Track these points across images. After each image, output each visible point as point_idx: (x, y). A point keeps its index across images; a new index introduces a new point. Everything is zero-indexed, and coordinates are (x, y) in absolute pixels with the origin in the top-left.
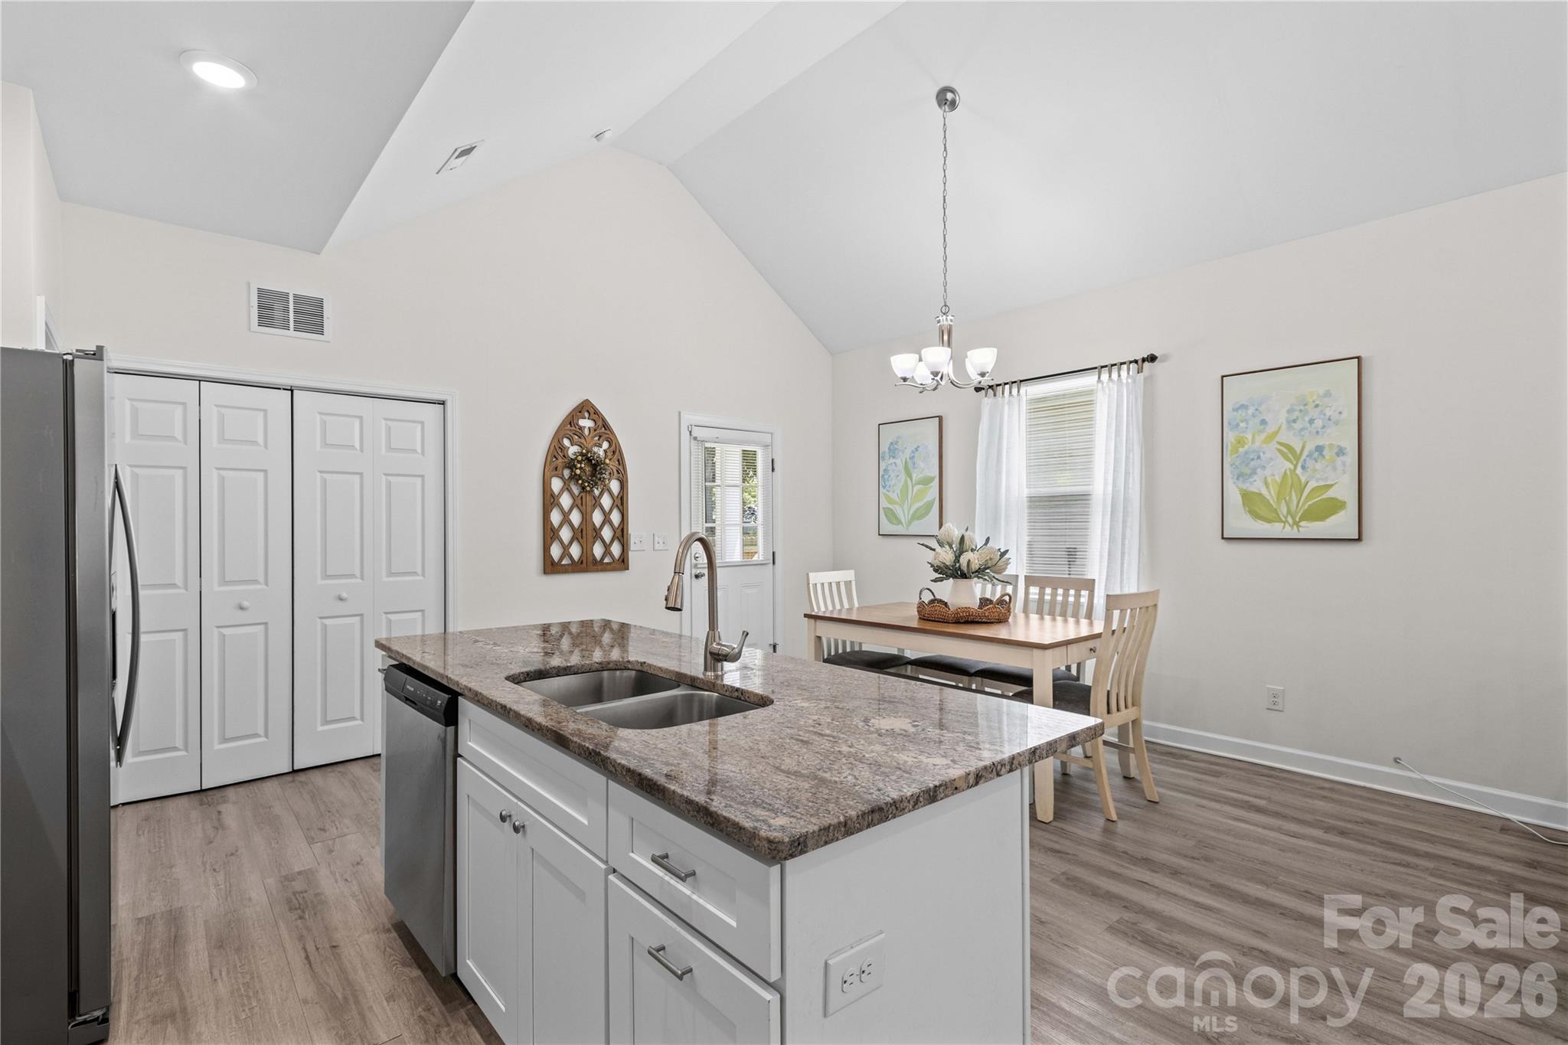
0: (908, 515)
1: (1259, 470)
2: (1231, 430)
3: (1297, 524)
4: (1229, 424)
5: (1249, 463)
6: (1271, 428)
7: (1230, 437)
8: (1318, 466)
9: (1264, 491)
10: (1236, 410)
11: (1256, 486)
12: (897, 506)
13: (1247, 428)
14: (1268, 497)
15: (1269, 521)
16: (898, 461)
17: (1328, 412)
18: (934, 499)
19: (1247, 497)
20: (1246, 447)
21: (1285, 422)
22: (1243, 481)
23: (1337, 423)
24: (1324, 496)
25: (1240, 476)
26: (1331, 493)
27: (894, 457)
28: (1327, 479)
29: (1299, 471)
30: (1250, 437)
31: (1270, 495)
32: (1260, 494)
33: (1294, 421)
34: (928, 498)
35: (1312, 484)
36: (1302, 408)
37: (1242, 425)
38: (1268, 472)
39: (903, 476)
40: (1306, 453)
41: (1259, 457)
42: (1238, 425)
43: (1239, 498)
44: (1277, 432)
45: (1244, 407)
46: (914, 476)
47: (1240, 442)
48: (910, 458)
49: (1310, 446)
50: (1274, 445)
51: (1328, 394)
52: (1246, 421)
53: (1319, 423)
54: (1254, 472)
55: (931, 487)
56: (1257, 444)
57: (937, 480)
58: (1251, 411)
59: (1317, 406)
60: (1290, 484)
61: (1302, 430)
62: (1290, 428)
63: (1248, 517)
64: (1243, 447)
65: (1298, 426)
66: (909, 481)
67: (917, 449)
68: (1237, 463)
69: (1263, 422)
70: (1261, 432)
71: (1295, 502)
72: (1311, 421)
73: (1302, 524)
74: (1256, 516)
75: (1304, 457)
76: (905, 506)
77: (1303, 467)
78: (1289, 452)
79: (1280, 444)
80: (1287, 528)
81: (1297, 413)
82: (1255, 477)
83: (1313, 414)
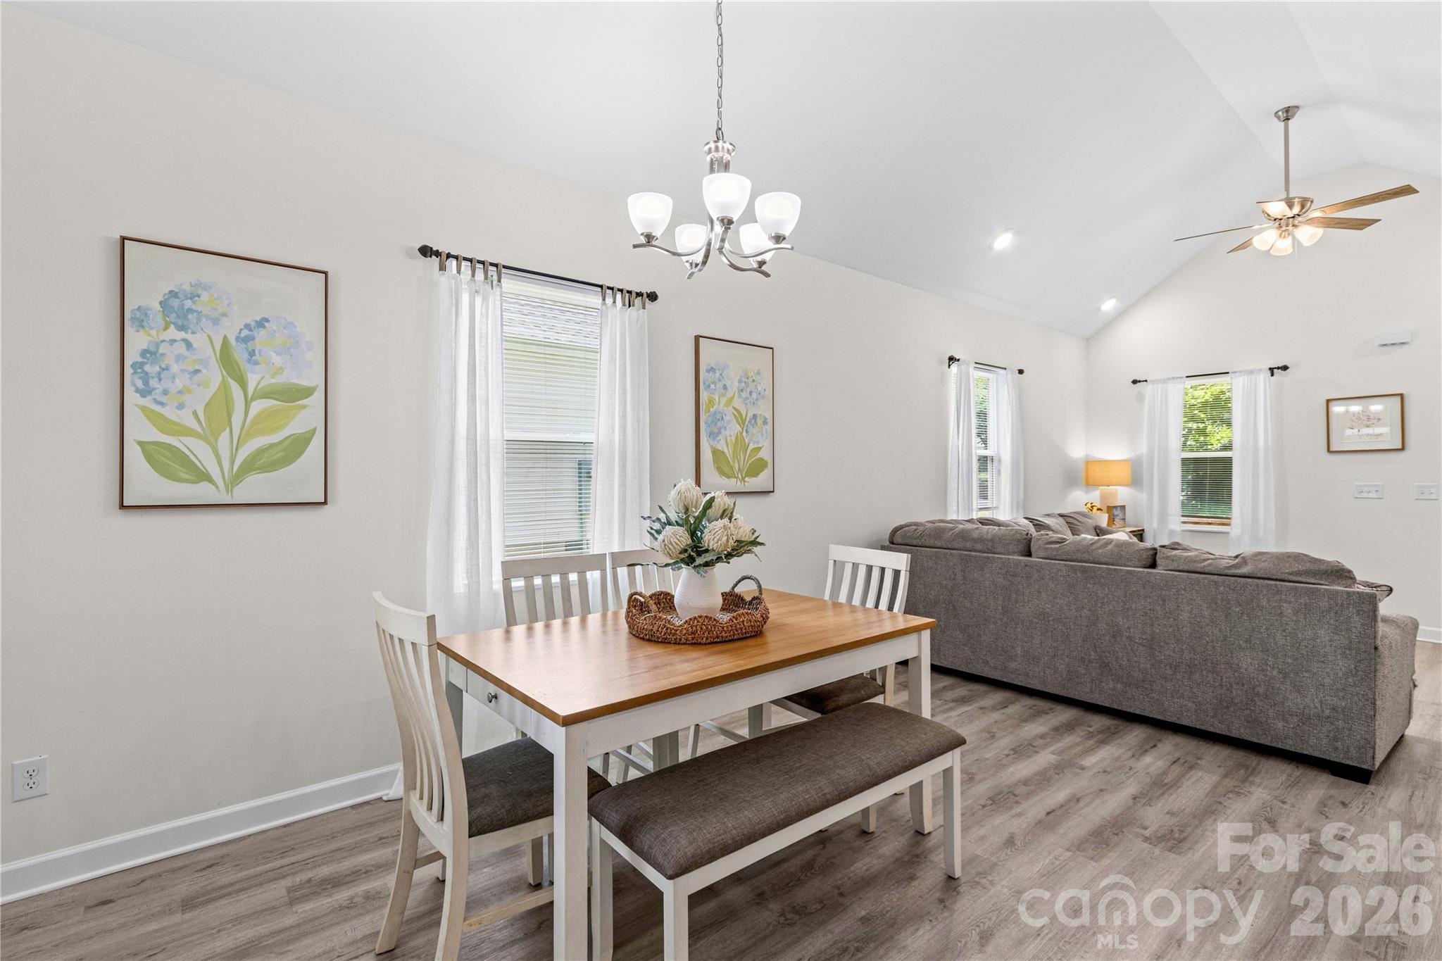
0: (232, 463)
1: (722, 430)
2: (705, 390)
3: (743, 479)
4: (704, 383)
5: (716, 424)
6: (730, 394)
7: (704, 396)
8: (754, 431)
9: (726, 450)
10: (708, 371)
11: (721, 446)
12: (190, 441)
13: (715, 390)
14: (728, 455)
15: (729, 477)
16: (198, 340)
17: (760, 388)
18: (314, 430)
19: (717, 454)
20: (715, 407)
21: (737, 391)
22: (713, 440)
23: (763, 397)
24: (757, 457)
25: (710, 434)
26: (760, 455)
27: (182, 328)
28: (758, 443)
29: (744, 434)
30: (717, 398)
31: (728, 452)
32: (723, 452)
33: (742, 391)
34: (295, 427)
35: (752, 446)
36: (746, 380)
37: (712, 386)
38: (727, 432)
39: (215, 376)
40: (748, 420)
41: (722, 419)
42: (709, 385)
43: (711, 455)
44: (732, 398)
45: (712, 370)
46: (253, 380)
47: (711, 402)
48: (237, 339)
49: (750, 415)
50: (731, 409)
51: (759, 373)
52: (714, 383)
53: (754, 395)
54: (719, 432)
55: (304, 407)
56: (722, 405)
57: (319, 394)
58: (717, 375)
59: (753, 381)
60: (740, 445)
61: (746, 399)
62: (740, 395)
63: (715, 473)
64: (713, 407)
65: (744, 395)
66: (234, 385)
67: (261, 324)
68: (709, 422)
69: (725, 387)
70: (724, 395)
71: (743, 460)
72: (751, 393)
73: (747, 479)
74: (722, 472)
75: (747, 423)
76: (224, 439)
77: (747, 432)
78: (741, 419)
79: (734, 408)
80: (739, 482)
81: (743, 384)
82: (720, 437)
83: (752, 387)
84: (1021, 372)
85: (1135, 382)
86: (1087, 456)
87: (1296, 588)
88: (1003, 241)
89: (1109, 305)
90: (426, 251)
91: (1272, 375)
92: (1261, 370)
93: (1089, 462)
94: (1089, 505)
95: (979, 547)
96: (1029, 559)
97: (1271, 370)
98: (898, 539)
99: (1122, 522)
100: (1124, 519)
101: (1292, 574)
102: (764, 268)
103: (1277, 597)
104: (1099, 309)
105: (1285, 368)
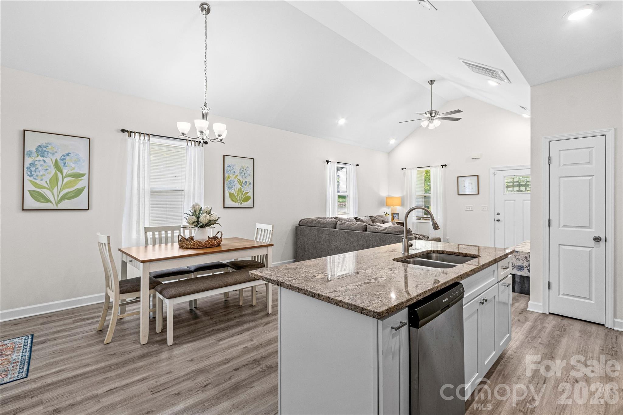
0: (58, 196)
1: (233, 187)
2: (227, 173)
3: (241, 203)
4: (226, 171)
5: (231, 184)
6: (236, 174)
7: (226, 175)
8: (246, 187)
9: (234, 193)
10: (228, 167)
12: (45, 190)
13: (231, 173)
15: (235, 202)
16: (47, 160)
17: (248, 172)
18: (84, 187)
19: (231, 194)
20: (230, 179)
21: (239, 174)
22: (230, 190)
23: (249, 175)
25: (229, 188)
26: (248, 195)
27: (43, 156)
28: (247, 191)
29: (242, 188)
30: (231, 176)
31: (236, 194)
32: (233, 194)
33: (241, 173)
34: (79, 186)
35: (245, 192)
37: (229, 172)
38: (235, 187)
39: (53, 170)
40: (243, 183)
41: (233, 183)
42: (228, 172)
43: (229, 195)
44: (237, 176)
45: (229, 166)
46: (65, 172)
47: (229, 177)
48: (60, 159)
49: (244, 181)
50: (237, 179)
51: (248, 167)
52: (230, 170)
53: (246, 175)
54: (232, 187)
55: (81, 180)
56: (233, 178)
57: (87, 175)
58: (231, 168)
59: (246, 170)
60: (240, 191)
61: (243, 176)
62: (240, 175)
63: (230, 201)
65: (242, 174)
66: (59, 174)
67: (68, 155)
68: (228, 184)
69: (234, 172)
70: (234, 175)
71: (241, 196)
72: (245, 174)
73: (243, 203)
74: (233, 200)
76: (55, 190)
77: (243, 187)
78: (240, 182)
79: (238, 179)
80: (240, 204)
81: (242, 171)
82: (232, 189)
83: (245, 172)
84: (358, 165)
85: (402, 169)
86: (388, 195)
87: (395, 236)
88: (342, 122)
89: (392, 142)
90: (123, 131)
91: (443, 168)
92: (439, 166)
93: (389, 197)
94: (385, 213)
95: (322, 226)
96: (335, 229)
97: (442, 166)
98: (300, 224)
99: (398, 219)
100: (399, 218)
101: (395, 232)
102: (222, 141)
103: (391, 239)
104: (389, 143)
105: (445, 165)
